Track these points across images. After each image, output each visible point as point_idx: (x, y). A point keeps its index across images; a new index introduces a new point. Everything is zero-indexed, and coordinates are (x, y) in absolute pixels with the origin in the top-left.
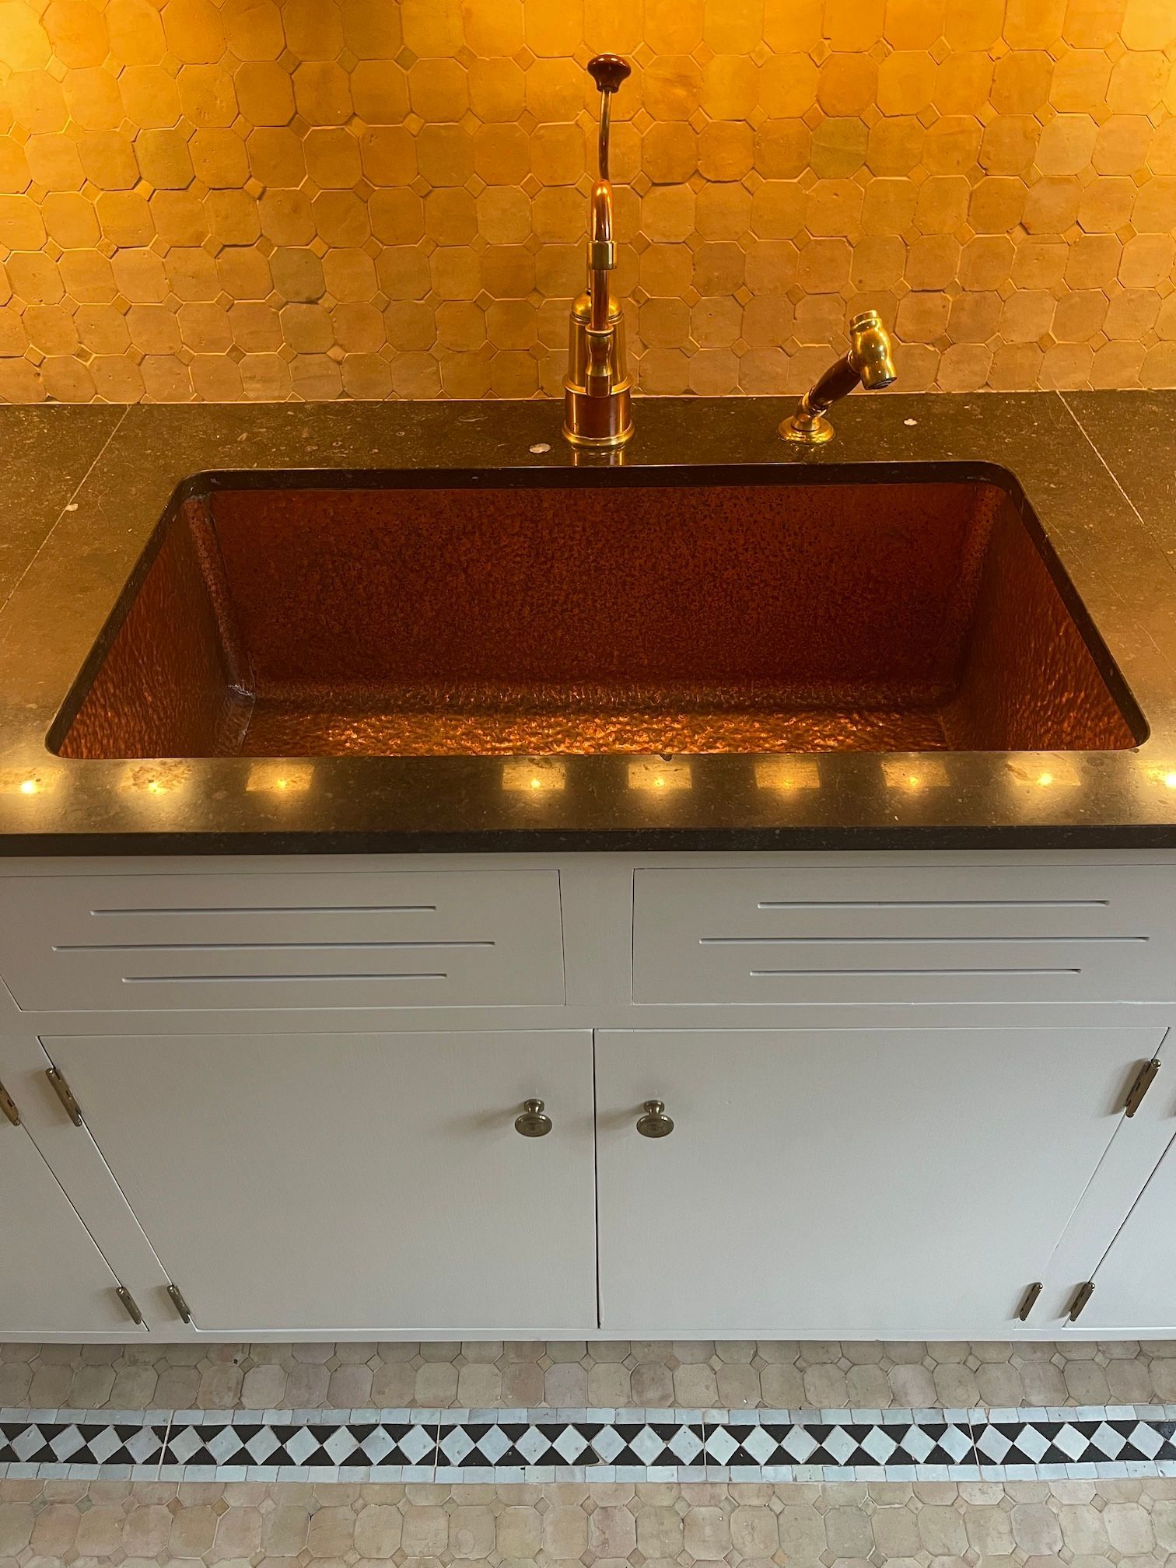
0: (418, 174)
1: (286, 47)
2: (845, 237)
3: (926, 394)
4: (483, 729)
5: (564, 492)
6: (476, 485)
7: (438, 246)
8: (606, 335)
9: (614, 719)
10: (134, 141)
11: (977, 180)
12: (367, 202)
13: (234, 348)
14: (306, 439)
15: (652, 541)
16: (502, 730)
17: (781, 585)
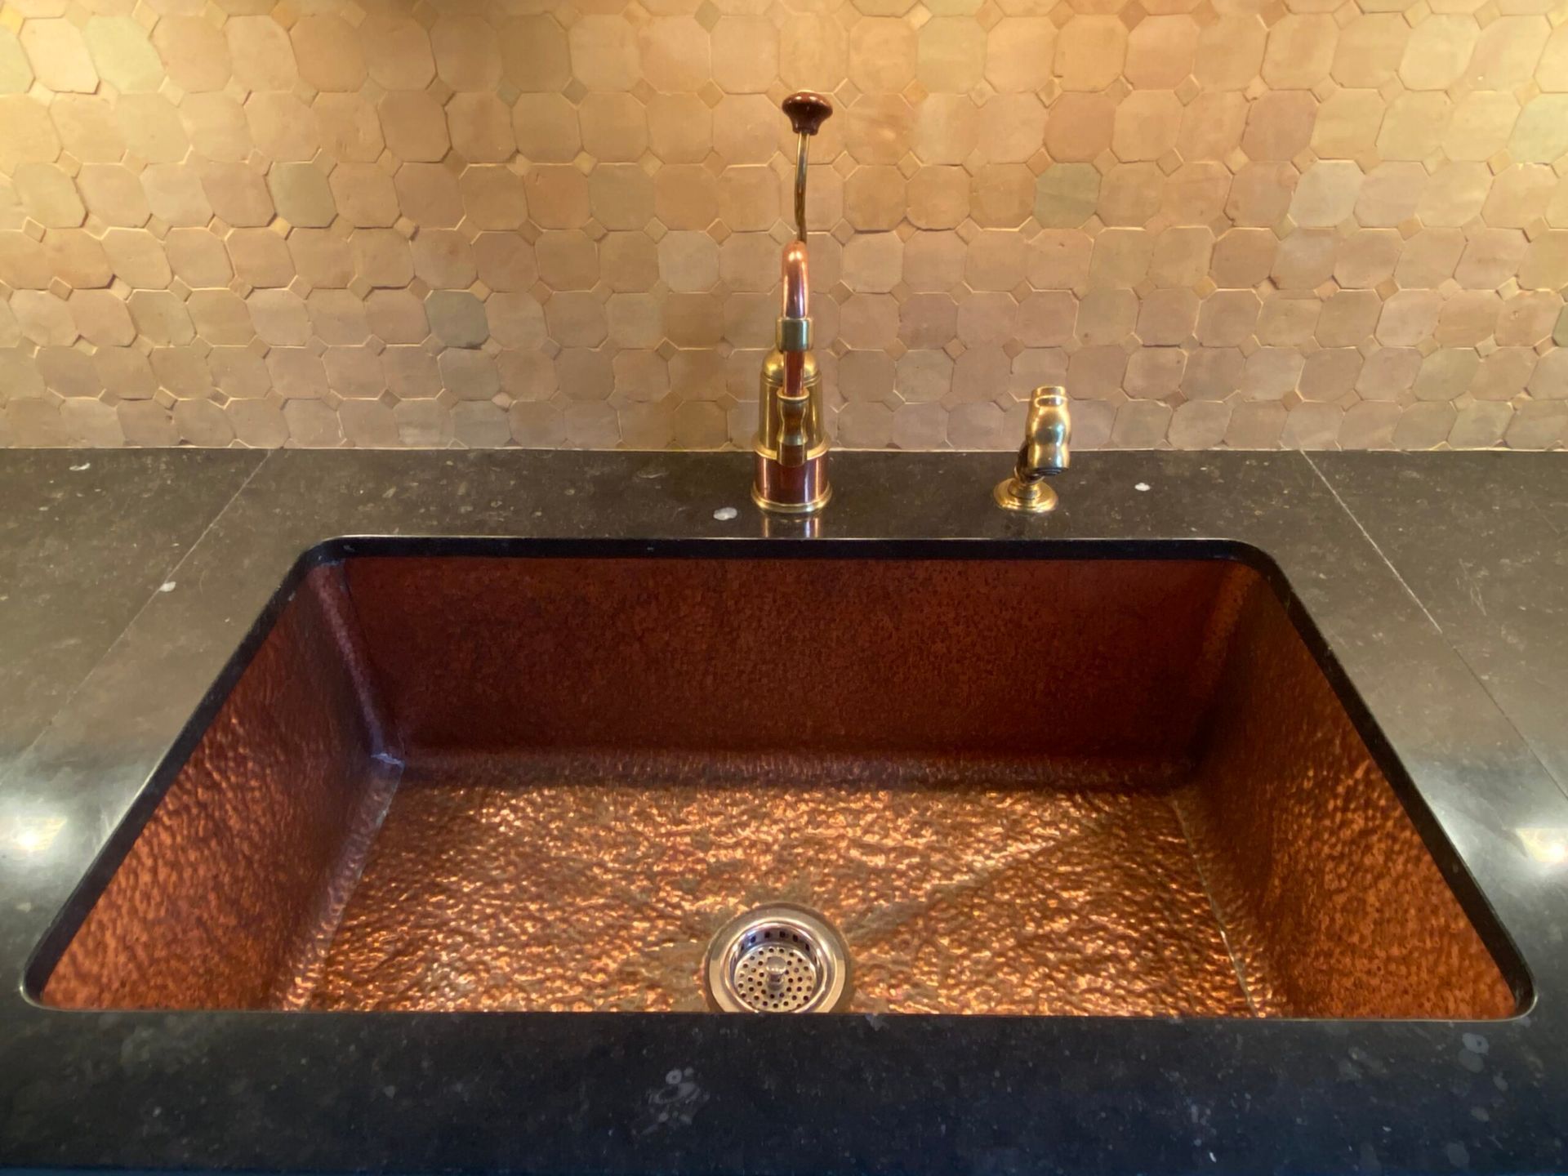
0: (591, 216)
1: (436, 75)
2: (1071, 289)
3: (1155, 451)
4: (658, 807)
5: (751, 563)
6: (651, 555)
7: (614, 292)
8: (802, 401)
9: (806, 796)
10: (267, 174)
11: (1221, 231)
12: (534, 244)
13: (387, 393)
14: (462, 497)
15: (852, 613)
16: (680, 809)
17: (995, 659)
